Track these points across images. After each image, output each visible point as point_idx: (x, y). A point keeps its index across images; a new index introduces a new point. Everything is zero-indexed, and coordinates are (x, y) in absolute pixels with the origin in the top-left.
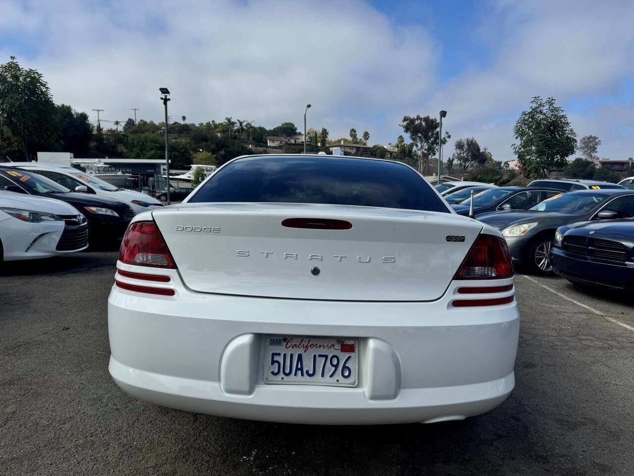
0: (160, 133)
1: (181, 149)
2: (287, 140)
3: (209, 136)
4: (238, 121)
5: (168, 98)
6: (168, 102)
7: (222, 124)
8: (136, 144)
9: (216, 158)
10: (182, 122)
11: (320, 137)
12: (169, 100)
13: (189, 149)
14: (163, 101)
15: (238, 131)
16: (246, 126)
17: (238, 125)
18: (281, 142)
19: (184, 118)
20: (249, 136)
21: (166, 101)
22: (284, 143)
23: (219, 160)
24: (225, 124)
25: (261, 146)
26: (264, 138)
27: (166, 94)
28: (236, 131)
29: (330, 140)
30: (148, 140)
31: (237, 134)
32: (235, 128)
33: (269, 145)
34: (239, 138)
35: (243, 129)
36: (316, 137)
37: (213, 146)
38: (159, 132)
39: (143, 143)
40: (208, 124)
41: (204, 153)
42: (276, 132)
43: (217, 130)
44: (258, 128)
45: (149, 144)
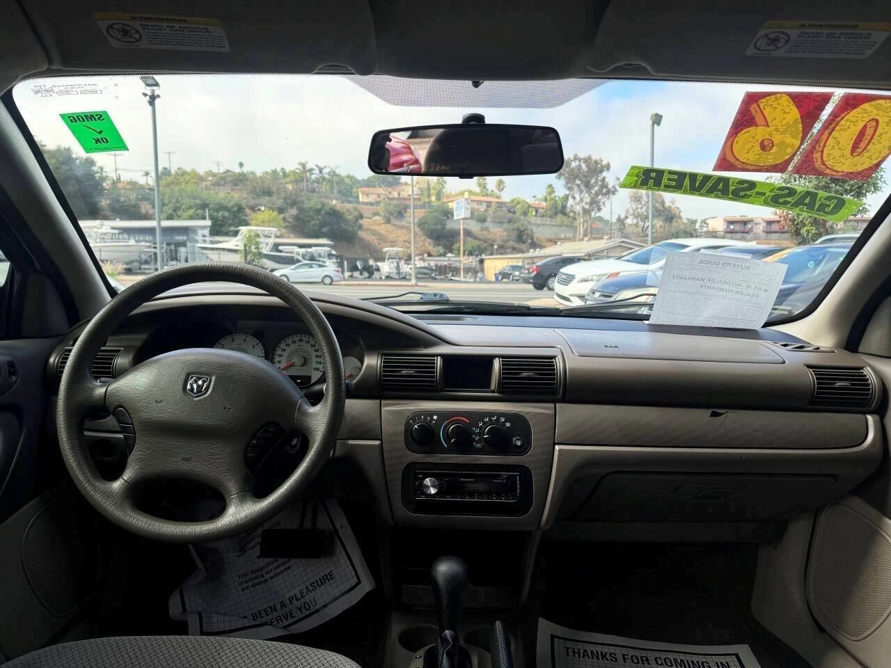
0: (206, 186)
1: (233, 207)
2: (387, 193)
3: (274, 189)
4: (317, 166)
5: (156, 94)
6: (157, 101)
7: (294, 171)
8: (166, 202)
9: (284, 219)
10: (237, 170)
11: (434, 188)
12: (159, 96)
13: (244, 206)
14: (148, 98)
15: (317, 181)
16: (329, 174)
17: (317, 171)
18: (379, 196)
19: (241, 165)
20: (332, 187)
21: (153, 99)
22: (382, 197)
23: (289, 222)
24: (297, 171)
25: (350, 202)
26: (354, 190)
27: (154, 88)
28: (314, 181)
29: (448, 192)
30: (184, 195)
31: (316, 185)
32: (313, 177)
33: (361, 200)
34: (319, 190)
35: (324, 179)
36: (429, 189)
37: (280, 203)
38: (204, 184)
39: (178, 200)
40: (274, 172)
41: (266, 212)
42: (372, 182)
43: (288, 180)
44: (345, 176)
45: (186, 200)
